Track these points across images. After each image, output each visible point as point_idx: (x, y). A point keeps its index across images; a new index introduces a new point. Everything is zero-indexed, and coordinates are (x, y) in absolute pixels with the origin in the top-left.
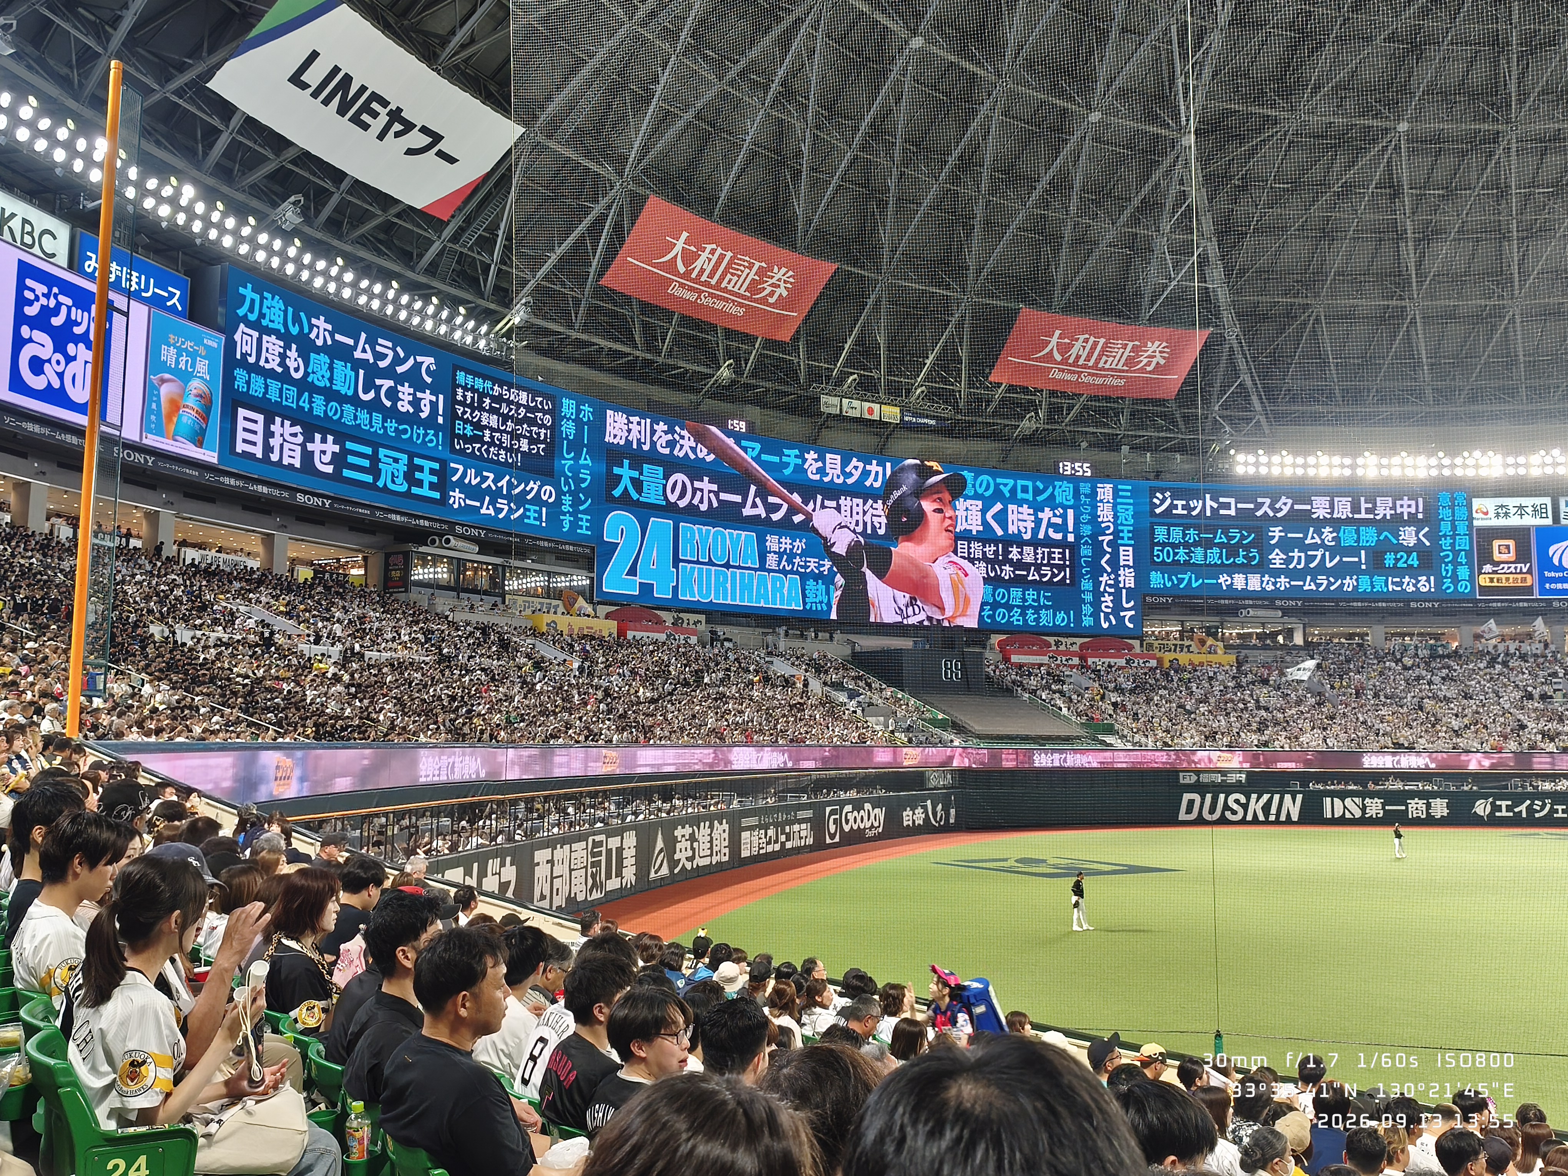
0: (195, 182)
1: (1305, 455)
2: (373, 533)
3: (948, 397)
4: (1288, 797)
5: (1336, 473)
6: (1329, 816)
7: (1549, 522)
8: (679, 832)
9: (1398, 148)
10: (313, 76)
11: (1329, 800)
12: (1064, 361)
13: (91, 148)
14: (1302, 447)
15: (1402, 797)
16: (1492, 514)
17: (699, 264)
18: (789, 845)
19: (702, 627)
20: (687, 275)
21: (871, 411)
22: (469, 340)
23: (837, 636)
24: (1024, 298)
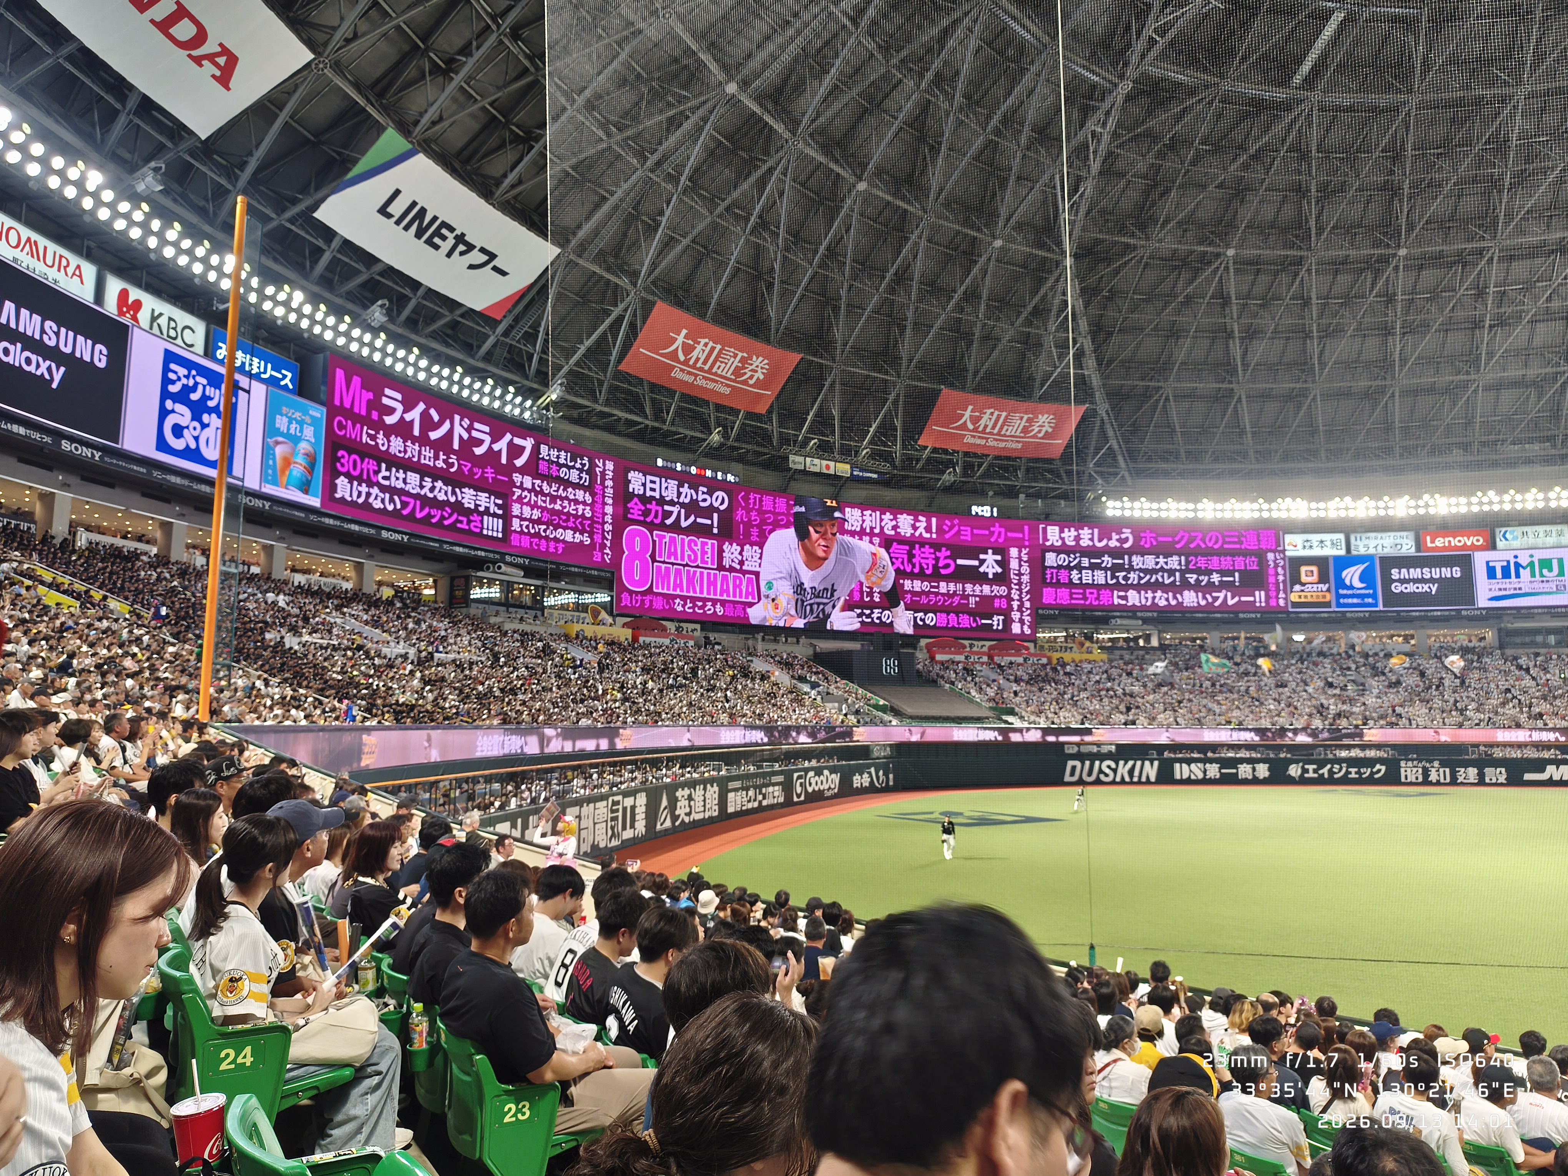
0: (303, 289)
1: (1159, 501)
2: (440, 561)
3: (887, 457)
4: (1147, 763)
5: (1183, 515)
6: (1178, 776)
7: (1342, 552)
8: (679, 793)
9: (1227, 268)
10: (397, 209)
11: (1177, 766)
12: (975, 430)
13: (222, 263)
14: (1157, 496)
15: (1234, 763)
16: (1300, 547)
17: (695, 354)
18: (765, 803)
19: (698, 634)
20: (686, 362)
21: (828, 467)
22: (517, 412)
23: (803, 640)
24: (943, 381)
